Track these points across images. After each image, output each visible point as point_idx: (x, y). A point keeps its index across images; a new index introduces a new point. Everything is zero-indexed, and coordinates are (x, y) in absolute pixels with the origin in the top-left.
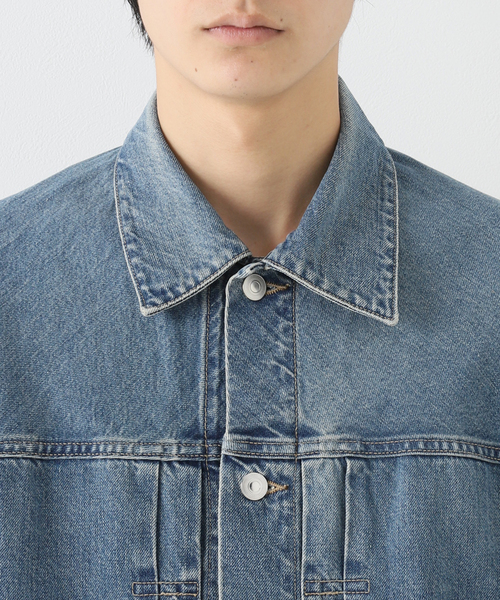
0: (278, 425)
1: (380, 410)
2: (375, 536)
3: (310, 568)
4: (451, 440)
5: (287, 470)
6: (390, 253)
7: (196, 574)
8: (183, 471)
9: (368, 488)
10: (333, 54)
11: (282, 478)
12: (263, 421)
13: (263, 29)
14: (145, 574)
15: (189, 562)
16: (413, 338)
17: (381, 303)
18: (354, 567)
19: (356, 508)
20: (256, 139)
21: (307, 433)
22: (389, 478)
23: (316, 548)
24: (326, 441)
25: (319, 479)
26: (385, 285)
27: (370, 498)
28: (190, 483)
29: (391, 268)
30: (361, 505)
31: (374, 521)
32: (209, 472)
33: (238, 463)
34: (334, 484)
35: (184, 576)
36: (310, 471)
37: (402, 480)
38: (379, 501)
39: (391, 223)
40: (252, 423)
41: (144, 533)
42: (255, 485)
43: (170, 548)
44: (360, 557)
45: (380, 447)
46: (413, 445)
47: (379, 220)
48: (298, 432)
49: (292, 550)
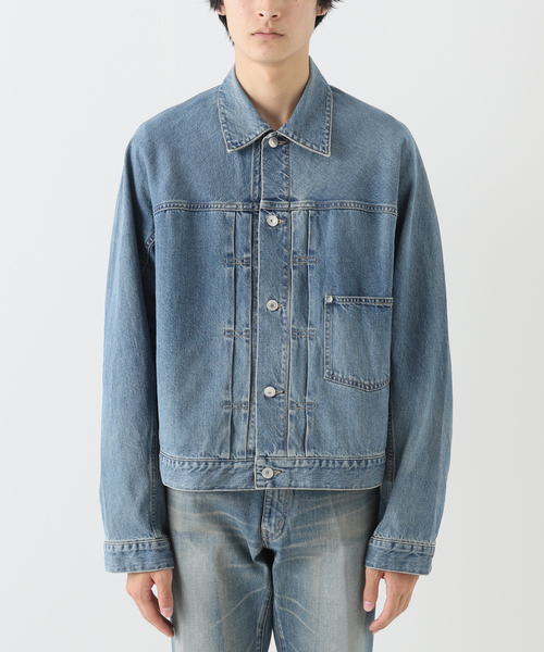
0: (282, 197)
1: (323, 191)
2: (320, 240)
3: (295, 253)
4: (350, 203)
5: (286, 214)
6: (328, 128)
7: (249, 255)
8: (245, 215)
9: (318, 222)
10: (306, 45)
11: (284, 218)
12: (276, 195)
13: (275, 34)
14: (230, 255)
15: (247, 251)
16: (336, 162)
17: (324, 148)
18: (312, 252)
19: (312, 226)
20: (275, 80)
21: (294, 200)
22: (326, 217)
23: (297, 245)
24: (301, 203)
25: (298, 219)
26: (325, 141)
27: (318, 226)
28: (247, 220)
29: (328, 134)
30: (315, 228)
31: (320, 234)
32: (255, 216)
33: (266, 212)
34: (304, 220)
35: (245, 256)
36: (295, 215)
37: (331, 218)
38: (322, 227)
39: (329, 116)
40: (272, 196)
41: (229, 239)
42: (273, 220)
43: (239, 245)
44: (314, 249)
45: (322, 205)
46: (336, 204)
47: (324, 115)
48: (290, 200)
49: (288, 246)
